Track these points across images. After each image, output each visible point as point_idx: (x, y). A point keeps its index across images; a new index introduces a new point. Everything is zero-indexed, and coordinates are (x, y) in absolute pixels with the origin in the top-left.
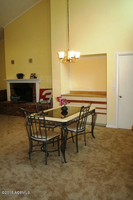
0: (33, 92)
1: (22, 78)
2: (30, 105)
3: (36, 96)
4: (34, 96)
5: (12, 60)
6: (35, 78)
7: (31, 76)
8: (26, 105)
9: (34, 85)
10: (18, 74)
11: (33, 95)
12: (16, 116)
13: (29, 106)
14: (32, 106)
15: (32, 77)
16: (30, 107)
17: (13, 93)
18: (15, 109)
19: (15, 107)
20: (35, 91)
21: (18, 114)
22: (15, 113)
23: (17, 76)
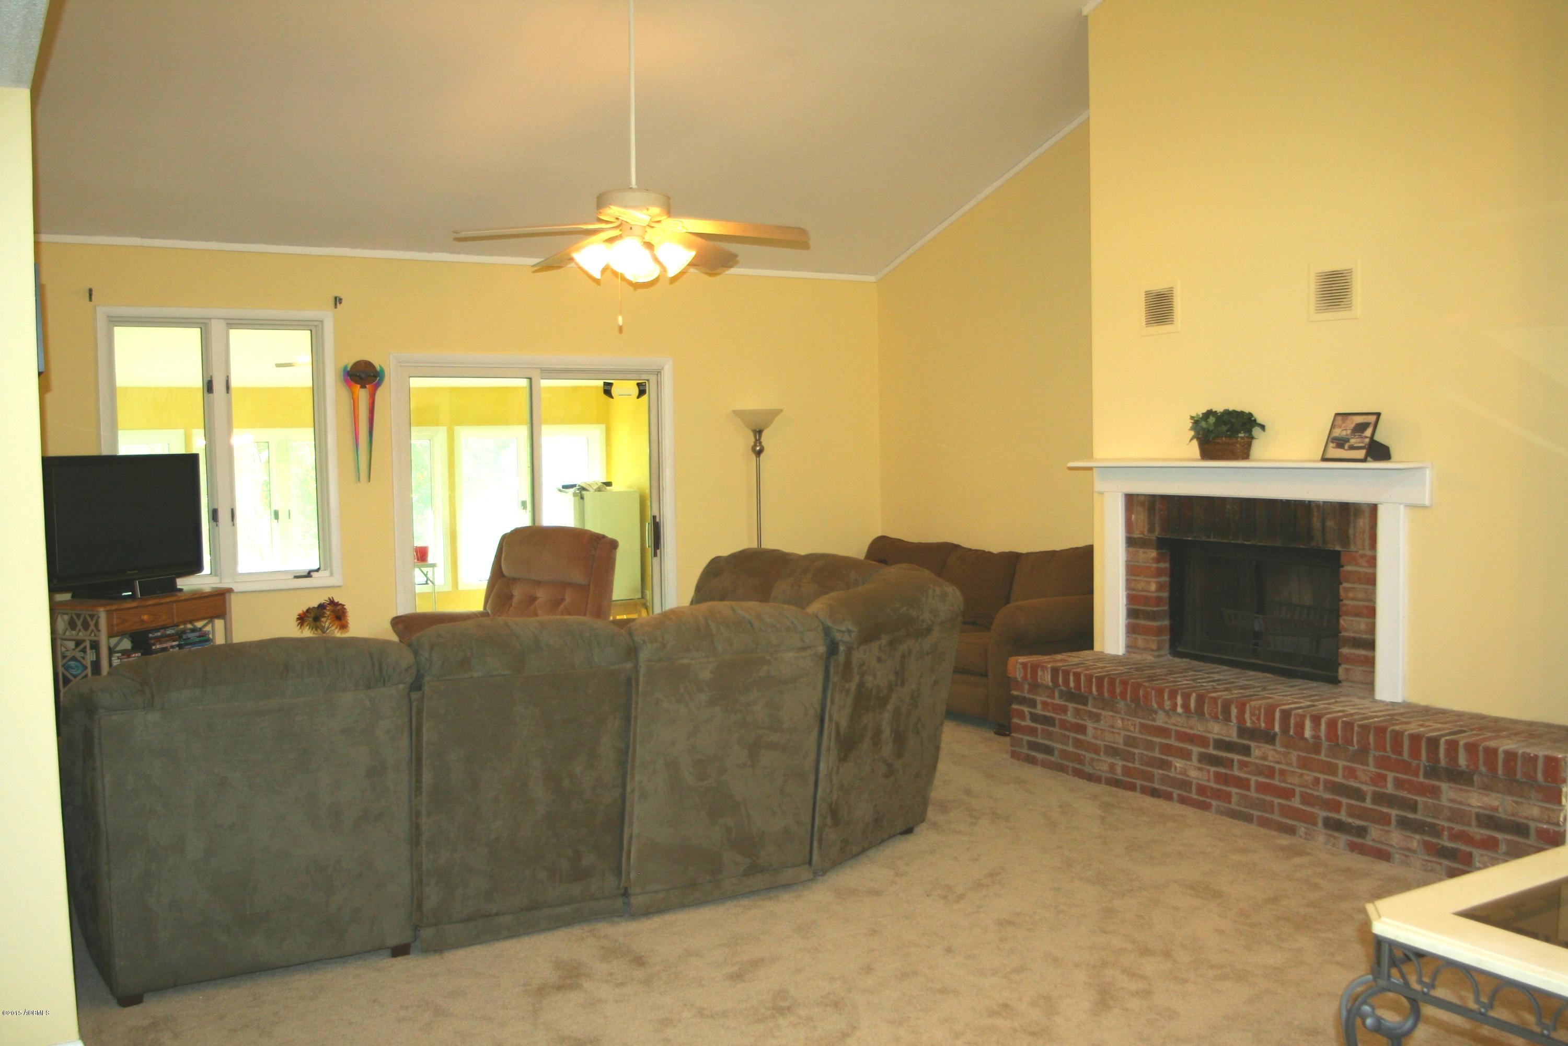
0: (1350, 593)
1: (1245, 455)
2: (1316, 720)
3: (1372, 629)
4: (1350, 625)
5: (1158, 285)
6: (1379, 452)
7: (1337, 433)
8: (1270, 711)
9: (1363, 522)
10: (1210, 413)
11: (1344, 622)
12: (1168, 797)
13: (1300, 727)
14: (1332, 724)
15: (1340, 443)
16: (1317, 737)
17: (1153, 587)
18: (1164, 732)
19: (1161, 720)
20: (1371, 580)
21: (1185, 785)
22: (1158, 772)
23: (1196, 437)
